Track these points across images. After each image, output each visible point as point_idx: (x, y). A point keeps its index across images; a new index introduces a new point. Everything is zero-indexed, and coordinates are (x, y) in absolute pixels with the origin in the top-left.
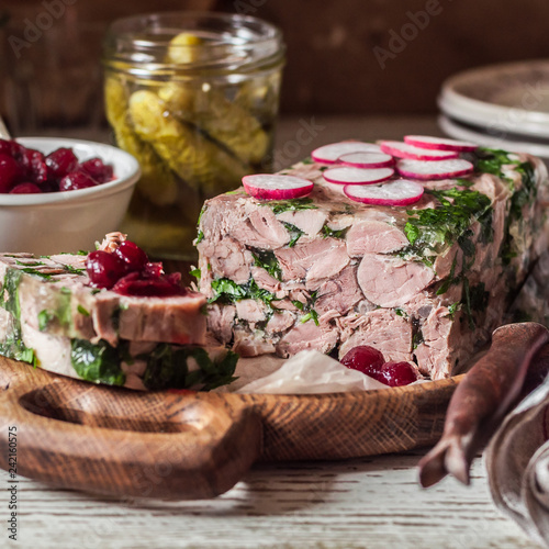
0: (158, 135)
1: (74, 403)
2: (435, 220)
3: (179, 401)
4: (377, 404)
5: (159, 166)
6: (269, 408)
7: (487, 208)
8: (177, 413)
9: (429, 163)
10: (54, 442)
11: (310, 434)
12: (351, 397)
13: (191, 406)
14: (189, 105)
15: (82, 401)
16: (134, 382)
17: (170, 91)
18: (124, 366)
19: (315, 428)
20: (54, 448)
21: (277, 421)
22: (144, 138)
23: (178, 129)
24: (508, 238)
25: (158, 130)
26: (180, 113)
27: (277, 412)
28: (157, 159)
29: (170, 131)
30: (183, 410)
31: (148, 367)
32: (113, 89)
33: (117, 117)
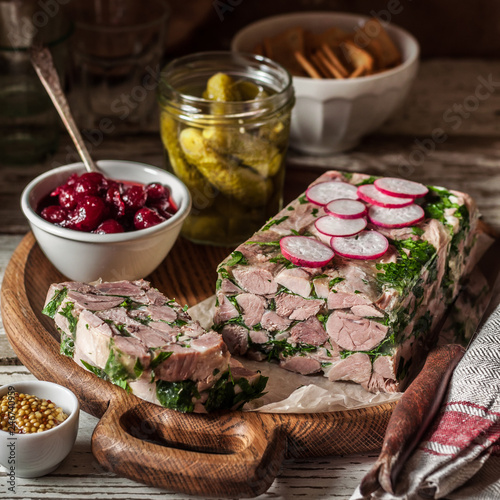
0: (201, 162)
1: (157, 418)
2: (396, 274)
3: (230, 419)
4: (366, 421)
5: (201, 180)
6: (292, 426)
7: (433, 257)
8: (229, 428)
9: (392, 210)
10: (147, 461)
11: (320, 443)
12: (348, 416)
13: (238, 425)
14: (224, 143)
15: (163, 418)
16: (200, 409)
17: (210, 134)
18: (194, 399)
19: (323, 440)
20: (147, 464)
21: (298, 435)
22: (190, 162)
23: (216, 157)
24: (448, 269)
25: (202, 158)
26: (217, 147)
27: (297, 429)
28: (200, 175)
29: (211, 159)
30: (233, 427)
31: (210, 396)
32: (166, 123)
33: (170, 143)
